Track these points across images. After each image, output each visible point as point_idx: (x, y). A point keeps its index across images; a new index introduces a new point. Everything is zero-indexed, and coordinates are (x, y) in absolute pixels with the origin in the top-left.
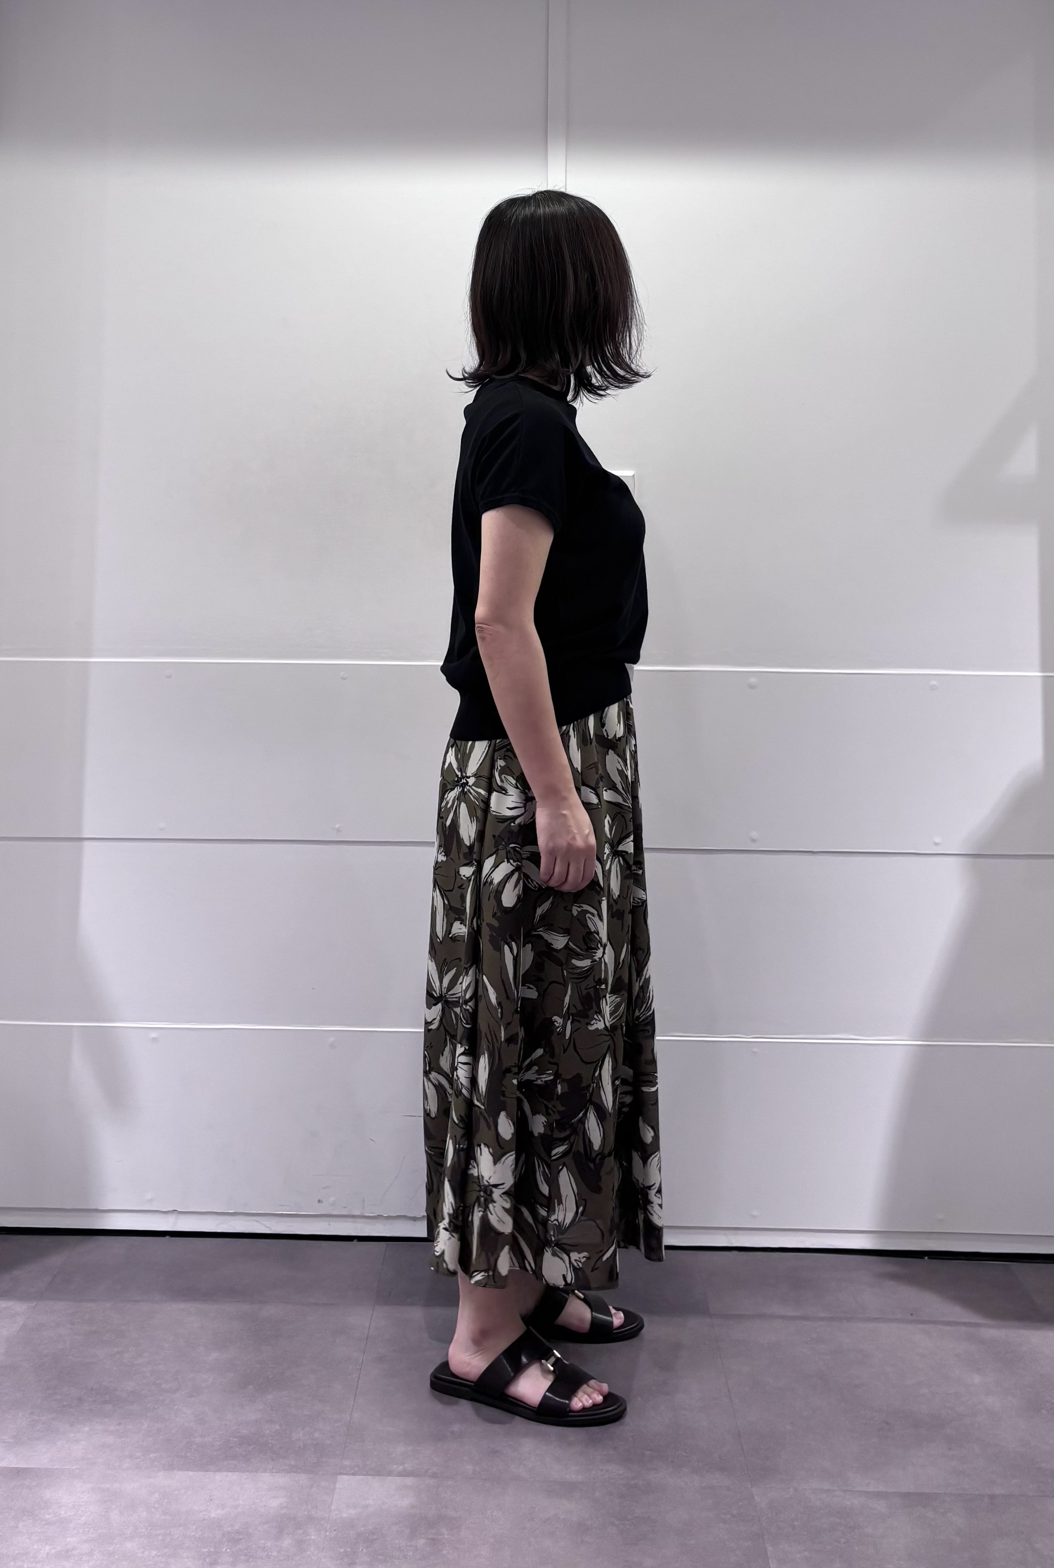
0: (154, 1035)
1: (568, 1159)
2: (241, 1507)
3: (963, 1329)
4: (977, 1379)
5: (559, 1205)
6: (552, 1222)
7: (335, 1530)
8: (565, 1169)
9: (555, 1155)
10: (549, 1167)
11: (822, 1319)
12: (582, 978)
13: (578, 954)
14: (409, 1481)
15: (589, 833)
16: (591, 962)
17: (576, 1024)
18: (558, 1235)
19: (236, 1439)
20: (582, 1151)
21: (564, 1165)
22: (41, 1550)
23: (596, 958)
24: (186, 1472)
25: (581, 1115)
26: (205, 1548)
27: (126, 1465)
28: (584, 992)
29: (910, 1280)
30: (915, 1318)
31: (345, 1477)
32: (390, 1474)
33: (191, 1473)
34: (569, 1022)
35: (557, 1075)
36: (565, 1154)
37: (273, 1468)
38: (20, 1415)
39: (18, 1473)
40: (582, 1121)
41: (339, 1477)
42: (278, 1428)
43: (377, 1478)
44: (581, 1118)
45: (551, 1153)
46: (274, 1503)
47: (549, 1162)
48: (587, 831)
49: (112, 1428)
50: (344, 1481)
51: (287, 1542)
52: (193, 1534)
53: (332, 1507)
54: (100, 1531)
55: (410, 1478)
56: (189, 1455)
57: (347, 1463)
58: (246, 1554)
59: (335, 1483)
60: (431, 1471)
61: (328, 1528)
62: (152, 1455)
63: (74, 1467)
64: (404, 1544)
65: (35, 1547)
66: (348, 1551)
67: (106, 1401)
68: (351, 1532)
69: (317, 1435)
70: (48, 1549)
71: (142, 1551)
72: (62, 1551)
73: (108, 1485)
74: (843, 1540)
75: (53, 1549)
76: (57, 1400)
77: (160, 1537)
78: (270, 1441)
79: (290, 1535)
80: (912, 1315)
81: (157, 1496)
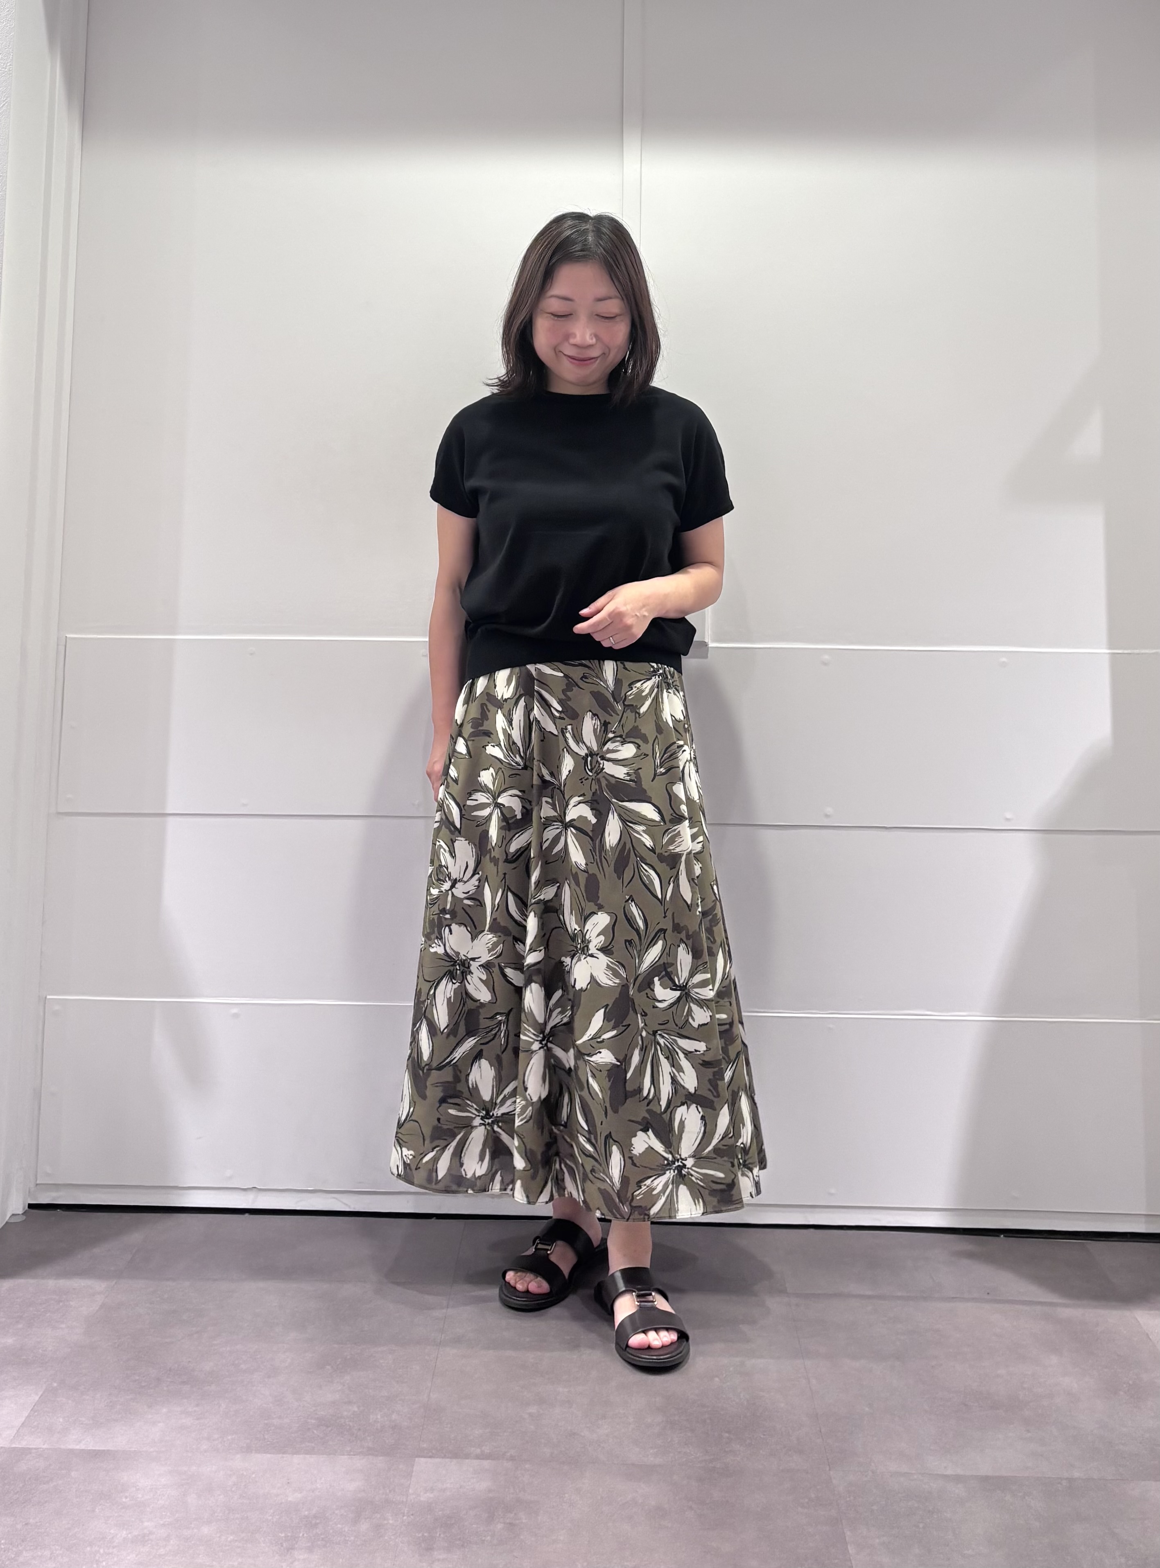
0: (235, 1011)
2: (318, 1491)
3: (1039, 1308)
4: (1053, 1360)
7: (412, 1515)
11: (898, 1298)
14: (486, 1464)
16: (439, 892)
19: (313, 1421)
22: (117, 1535)
23: (443, 889)
26: (282, 1533)
27: (204, 1447)
29: (986, 1258)
30: (991, 1297)
31: (423, 1460)
32: (467, 1456)
33: (269, 1456)
37: (351, 1451)
38: (99, 1395)
39: (96, 1455)
41: (417, 1459)
42: (356, 1409)
43: (455, 1461)
46: (351, 1487)
49: (190, 1409)
50: (422, 1464)
51: (364, 1526)
52: (270, 1518)
53: (410, 1491)
54: (177, 1515)
55: (488, 1461)
56: (266, 1437)
57: (425, 1445)
58: (323, 1539)
59: (413, 1466)
60: (509, 1454)
61: (406, 1512)
62: (229, 1437)
63: (152, 1450)
64: (482, 1529)
65: (112, 1531)
66: (425, 1536)
67: (184, 1382)
68: (429, 1517)
69: (394, 1416)
70: (124, 1533)
71: (218, 1535)
72: (138, 1535)
73: (186, 1468)
74: (921, 1525)
75: (130, 1533)
76: (135, 1381)
77: (237, 1521)
78: (348, 1423)
79: (368, 1520)
80: (988, 1294)
81: (234, 1479)
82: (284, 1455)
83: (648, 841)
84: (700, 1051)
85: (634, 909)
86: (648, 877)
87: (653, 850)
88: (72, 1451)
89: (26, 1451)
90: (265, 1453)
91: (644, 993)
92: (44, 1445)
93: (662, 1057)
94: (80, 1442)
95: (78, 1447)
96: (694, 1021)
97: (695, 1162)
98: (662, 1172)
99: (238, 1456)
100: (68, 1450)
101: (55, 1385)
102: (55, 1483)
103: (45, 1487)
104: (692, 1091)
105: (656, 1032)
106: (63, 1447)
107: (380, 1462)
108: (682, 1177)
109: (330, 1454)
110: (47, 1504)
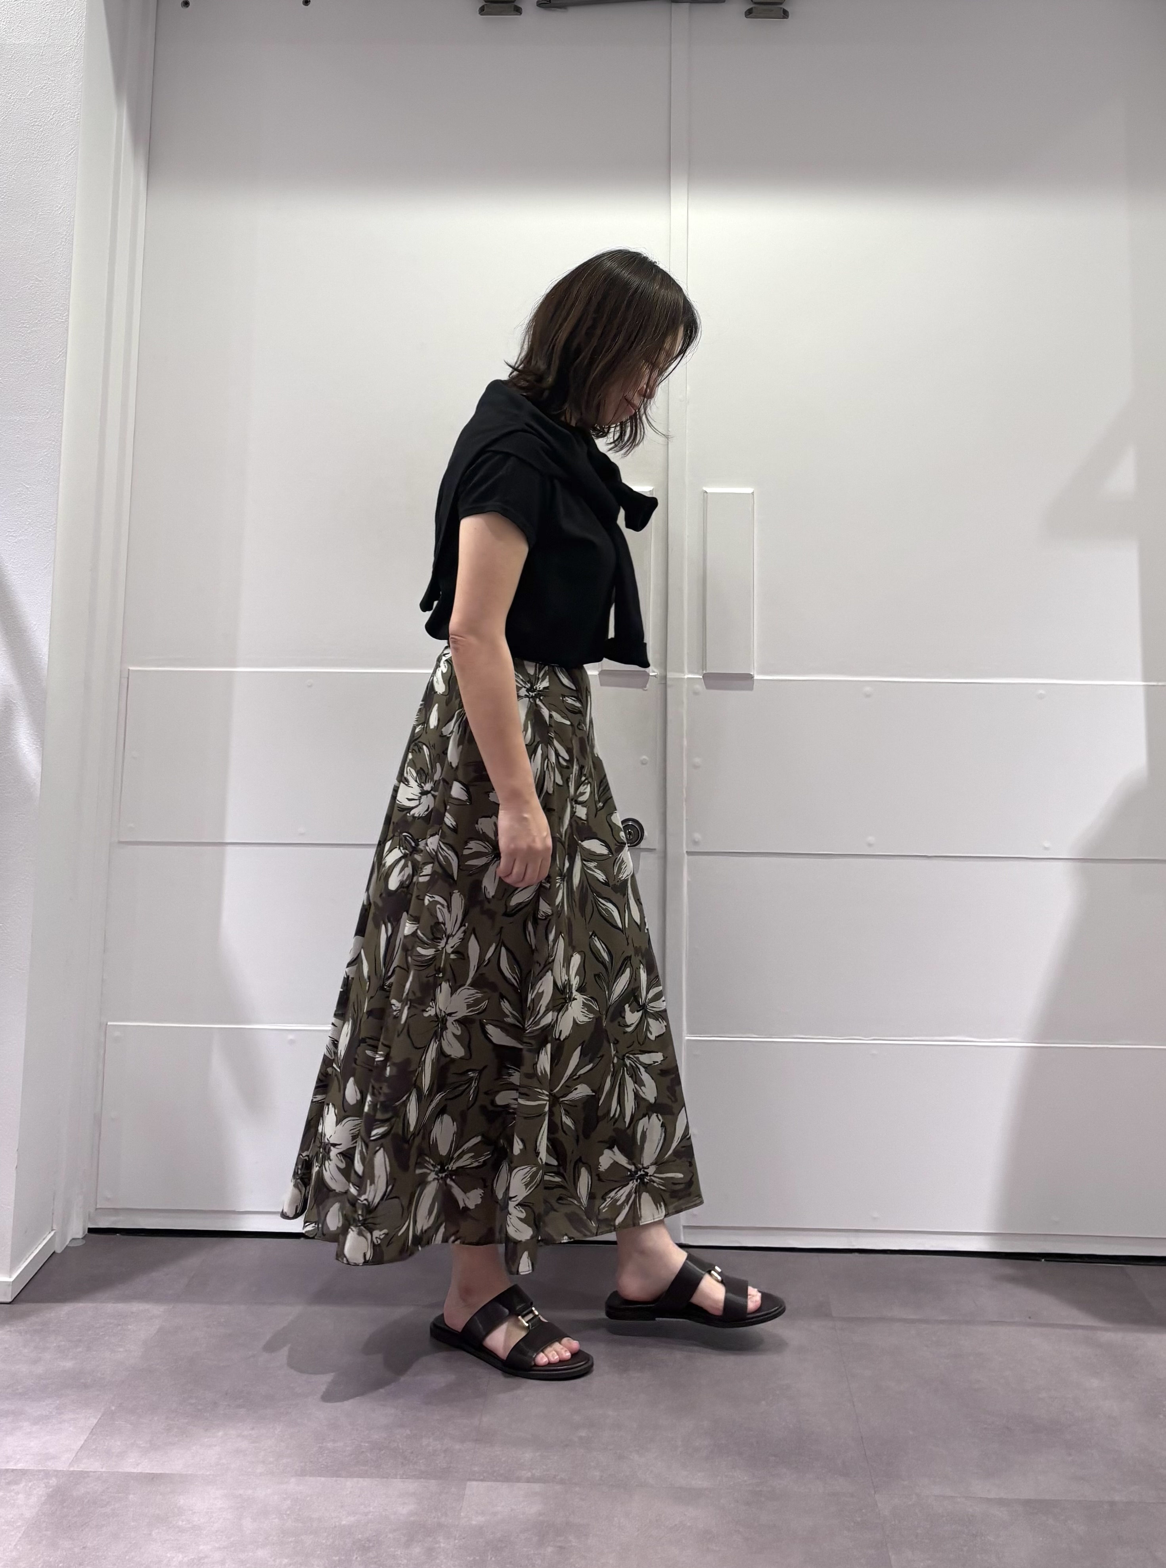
0: (291, 1037)
1: (387, 1141)
2: (371, 1514)
3: (1080, 1332)
4: (1095, 1383)
5: (371, 1185)
6: (362, 1201)
7: (464, 1538)
8: (382, 1149)
9: (374, 1136)
10: (367, 1146)
11: (942, 1322)
12: (422, 966)
13: (424, 943)
14: (537, 1487)
15: (547, 836)
16: (435, 951)
17: (413, 1011)
18: (366, 1214)
19: (367, 1445)
20: (400, 1132)
21: (382, 1146)
22: (174, 1558)
23: (440, 948)
24: (319, 1478)
25: (404, 1098)
26: (336, 1556)
27: (259, 1471)
28: (425, 980)
29: (1028, 1282)
30: (1034, 1321)
31: (475, 1483)
32: (518, 1480)
33: (323, 1479)
34: (406, 1008)
35: (387, 1057)
36: (383, 1136)
37: (403, 1474)
38: (156, 1419)
39: (153, 1478)
40: (405, 1104)
41: (468, 1483)
42: (409, 1433)
43: (506, 1485)
44: (405, 1101)
45: (370, 1133)
46: (404, 1510)
47: (367, 1141)
48: (545, 834)
49: (245, 1433)
50: (475, 1488)
51: (417, 1550)
52: (324, 1541)
53: (462, 1514)
54: (232, 1538)
55: (539, 1484)
56: (321, 1461)
57: (476, 1469)
58: (375, 1562)
59: (464, 1489)
60: (559, 1477)
61: (457, 1536)
62: (285, 1461)
63: (208, 1473)
64: (532, 1552)
65: (168, 1555)
66: (477, 1560)
67: (240, 1405)
68: (480, 1540)
69: (446, 1441)
70: (180, 1556)
71: (273, 1559)
72: (194, 1558)
73: (241, 1492)
74: (965, 1549)
75: (185, 1557)
76: (192, 1404)
77: (292, 1544)
78: (401, 1447)
79: (420, 1543)
80: (1030, 1318)
81: (289, 1502)
82: (338, 1479)
83: (601, 877)
84: (657, 1062)
85: (598, 944)
86: (607, 910)
87: (606, 884)
88: (129, 1474)
89: (84, 1474)
90: (320, 1476)
91: (616, 1023)
92: (102, 1468)
93: (627, 1076)
94: (138, 1465)
95: (135, 1471)
96: (651, 1034)
97: (657, 1169)
98: (626, 1183)
99: (293, 1480)
100: (126, 1473)
101: (113, 1408)
102: (113, 1507)
103: (103, 1510)
104: (652, 1101)
105: (624, 1055)
106: (120, 1470)
107: (433, 1485)
108: (644, 1185)
109: (384, 1478)
110: (105, 1528)
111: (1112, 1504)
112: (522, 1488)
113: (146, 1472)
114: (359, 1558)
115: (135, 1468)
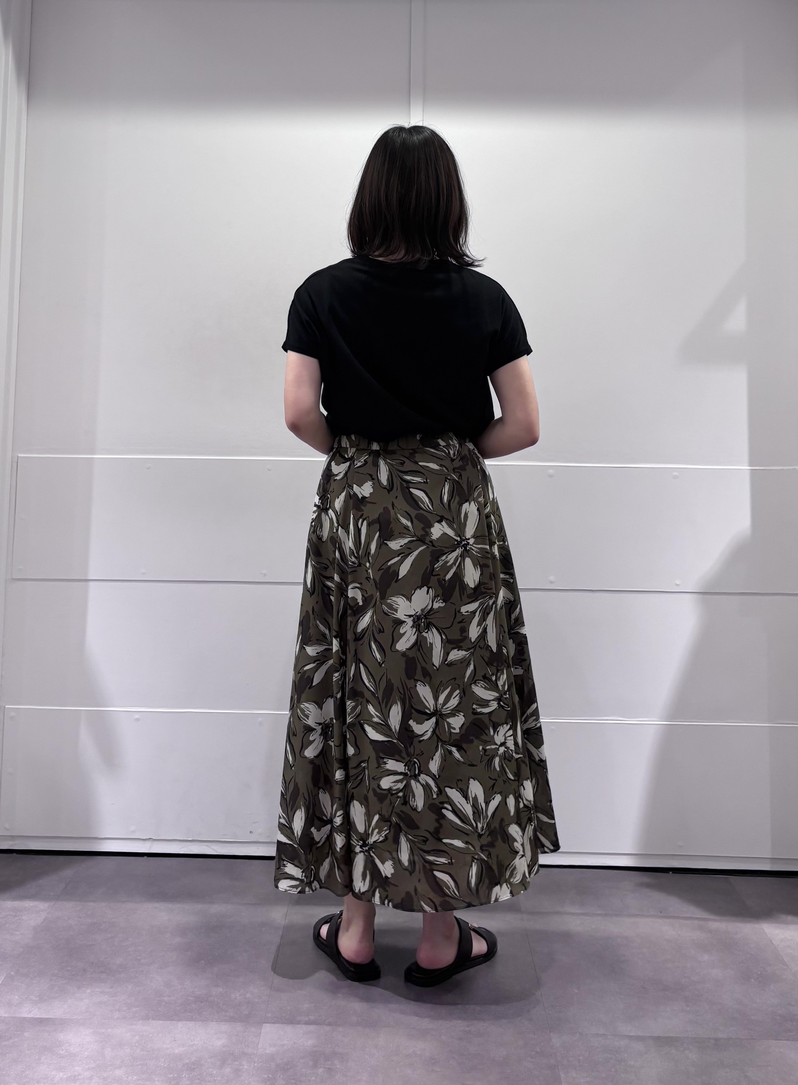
0: (137, 716)
2: (195, 1046)
3: (696, 922)
4: (706, 957)
7: (261, 1062)
11: (599, 915)
14: (312, 1028)
19: (192, 998)
22: (56, 1075)
24: (158, 1021)
26: (171, 1075)
27: (116, 1016)
29: (659, 887)
30: (664, 914)
31: (267, 1025)
32: (299, 1023)
33: (161, 1022)
37: (218, 1019)
38: (43, 981)
39: (41, 1022)
41: (264, 1025)
42: (222, 990)
43: (290, 1026)
46: (218, 1043)
49: (106, 990)
50: (267, 1029)
51: (227, 1070)
52: (162, 1064)
53: (259, 1046)
54: (98, 1062)
55: (314, 1026)
56: (160, 1009)
57: (269, 1015)
58: (199, 1079)
59: (261, 1029)
60: (327, 1021)
61: (256, 1060)
62: (134, 1009)
63: (80, 1018)
64: (309, 1072)
65: (53, 1073)
66: (270, 1077)
67: (102, 972)
68: (272, 1063)
69: (248, 995)
70: (61, 1074)
71: (126, 1076)
72: (71, 1076)
73: (103, 1030)
74: (613, 1070)
75: (65, 1075)
76: (68, 971)
77: (139, 1066)
78: (216, 1000)
79: (230, 1066)
80: (661, 912)
81: (137, 1037)
82: (172, 1022)
88: (24, 1018)
90: (159, 1020)
92: (5, 1014)
94: (30, 1012)
95: (29, 1016)
99: (140, 1022)
100: (22, 1018)
101: (12, 973)
102: (13, 1040)
103: (6, 1043)
106: (18, 1015)
107: (239, 1027)
109: (204, 1021)
110: (8, 1055)
111: (716, 1040)
112: (301, 1029)
113: (36, 1017)
114: (187, 1076)
115: (28, 1014)
